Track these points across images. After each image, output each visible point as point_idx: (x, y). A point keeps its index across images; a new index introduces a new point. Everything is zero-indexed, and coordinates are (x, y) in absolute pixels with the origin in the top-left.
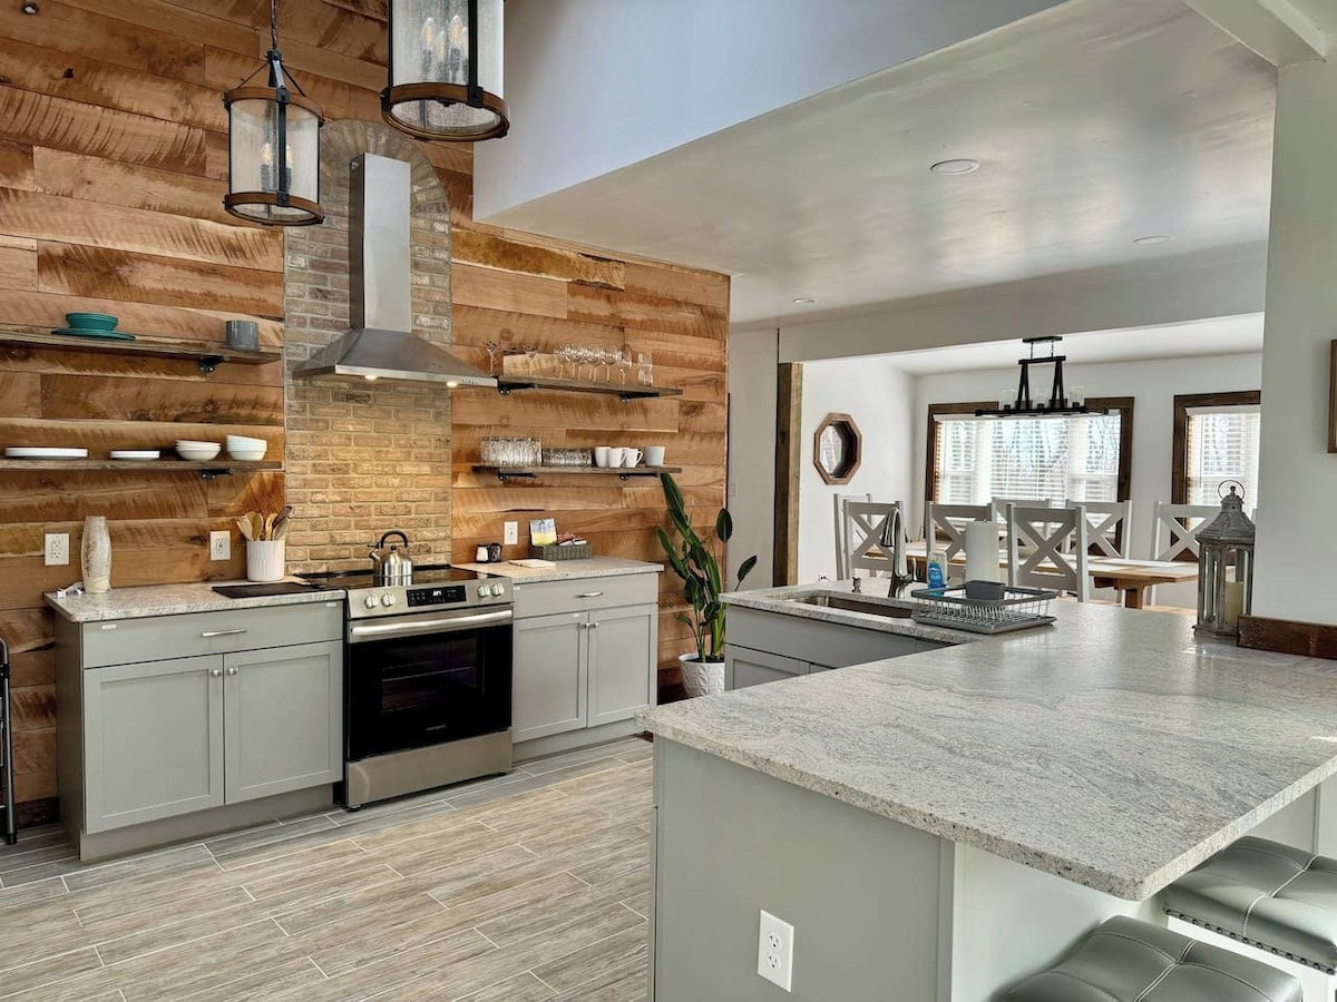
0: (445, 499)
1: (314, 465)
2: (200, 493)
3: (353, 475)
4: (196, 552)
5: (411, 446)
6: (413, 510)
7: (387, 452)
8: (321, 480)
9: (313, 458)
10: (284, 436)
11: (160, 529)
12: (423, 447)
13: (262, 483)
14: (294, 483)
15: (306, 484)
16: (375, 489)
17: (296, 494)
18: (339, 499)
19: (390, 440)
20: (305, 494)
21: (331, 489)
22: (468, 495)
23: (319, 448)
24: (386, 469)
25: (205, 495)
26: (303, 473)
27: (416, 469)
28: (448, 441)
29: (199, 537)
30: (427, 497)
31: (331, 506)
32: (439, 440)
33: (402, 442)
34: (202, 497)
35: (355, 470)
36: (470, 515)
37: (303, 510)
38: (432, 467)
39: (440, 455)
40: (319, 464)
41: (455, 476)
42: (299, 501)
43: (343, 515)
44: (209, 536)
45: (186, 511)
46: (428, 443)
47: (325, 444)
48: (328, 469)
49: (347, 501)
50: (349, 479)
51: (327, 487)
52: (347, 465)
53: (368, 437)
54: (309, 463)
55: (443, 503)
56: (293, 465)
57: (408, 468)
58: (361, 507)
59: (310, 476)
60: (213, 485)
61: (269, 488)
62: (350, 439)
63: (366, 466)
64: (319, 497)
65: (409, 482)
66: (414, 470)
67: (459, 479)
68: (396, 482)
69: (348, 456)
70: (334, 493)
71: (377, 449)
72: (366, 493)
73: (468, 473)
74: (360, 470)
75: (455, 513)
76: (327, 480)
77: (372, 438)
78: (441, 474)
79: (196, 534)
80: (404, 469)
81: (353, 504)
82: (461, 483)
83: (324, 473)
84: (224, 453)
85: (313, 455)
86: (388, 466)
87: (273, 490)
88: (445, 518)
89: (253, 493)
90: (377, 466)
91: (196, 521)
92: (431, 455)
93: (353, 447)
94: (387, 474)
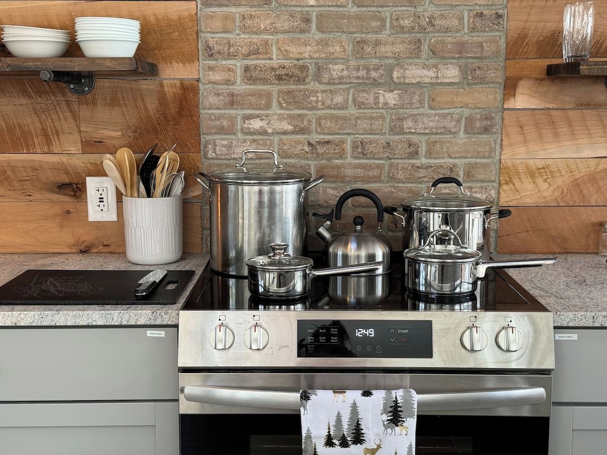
0: (486, 130)
1: (247, 69)
2: (68, 114)
3: (313, 86)
4: (67, 207)
5: (423, 30)
6: (423, 150)
7: (377, 43)
8: (258, 94)
9: (247, 56)
10: (195, 19)
11: (14, 169)
12: (448, 30)
13: (162, 99)
14: (213, 100)
15: (233, 101)
16: (352, 111)
17: (218, 118)
18: (290, 128)
19: (383, 21)
20: (232, 119)
21: (275, 109)
22: (537, 125)
23: (256, 38)
24: (374, 74)
25: (75, 116)
26: (228, 82)
27: (431, 73)
28: (499, 16)
29: (70, 184)
30: (451, 125)
31: (276, 139)
32: (481, 15)
33: (406, 23)
34: (71, 120)
35: (318, 77)
36: (540, 164)
37: (229, 147)
38: (464, 71)
39: (481, 45)
40: (256, 67)
41: (510, 87)
42: (221, 130)
43: (297, 156)
44: (84, 184)
45: (49, 142)
46: (455, 22)
47: (265, 31)
48: (270, 75)
49: (302, 131)
50: (307, 94)
51: (268, 106)
52: (304, 68)
53: (344, 16)
54: (238, 65)
55: (484, 137)
56: (211, 68)
57: (416, 73)
58: (328, 142)
59: (241, 87)
60: (87, 104)
61: (173, 108)
62: (308, 21)
63: (337, 70)
64: (256, 124)
65: (416, 98)
66: (427, 75)
67: (520, 90)
68: (391, 98)
69: (307, 51)
70: (281, 118)
71: (359, 36)
72: (337, 118)
73: (540, 80)
74: (326, 77)
75: (507, 157)
76: (269, 95)
77: (349, 17)
78: (483, 81)
79: (66, 179)
80: (408, 73)
81: (315, 137)
82: (523, 100)
83: (265, 81)
84: (73, 49)
85: (244, 51)
86: (376, 69)
87: (180, 113)
88: (486, 166)
89: (149, 117)
90: (357, 69)
91: (64, 159)
92: (461, 47)
93: (315, 34)
94: (375, 83)
